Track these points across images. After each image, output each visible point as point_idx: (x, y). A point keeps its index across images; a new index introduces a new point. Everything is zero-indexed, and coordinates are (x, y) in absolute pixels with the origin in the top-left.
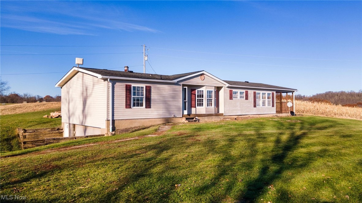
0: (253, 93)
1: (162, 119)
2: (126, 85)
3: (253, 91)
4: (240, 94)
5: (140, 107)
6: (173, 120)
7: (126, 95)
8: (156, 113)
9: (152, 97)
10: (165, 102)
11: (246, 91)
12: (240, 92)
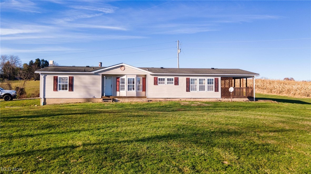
0: (186, 79)
1: (84, 99)
2: (54, 77)
3: (185, 78)
4: (168, 80)
5: (65, 90)
6: (93, 100)
7: (54, 82)
8: (78, 95)
9: (74, 84)
10: (85, 87)
11: (175, 78)
12: (168, 79)
